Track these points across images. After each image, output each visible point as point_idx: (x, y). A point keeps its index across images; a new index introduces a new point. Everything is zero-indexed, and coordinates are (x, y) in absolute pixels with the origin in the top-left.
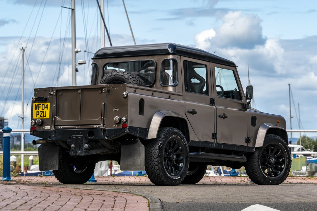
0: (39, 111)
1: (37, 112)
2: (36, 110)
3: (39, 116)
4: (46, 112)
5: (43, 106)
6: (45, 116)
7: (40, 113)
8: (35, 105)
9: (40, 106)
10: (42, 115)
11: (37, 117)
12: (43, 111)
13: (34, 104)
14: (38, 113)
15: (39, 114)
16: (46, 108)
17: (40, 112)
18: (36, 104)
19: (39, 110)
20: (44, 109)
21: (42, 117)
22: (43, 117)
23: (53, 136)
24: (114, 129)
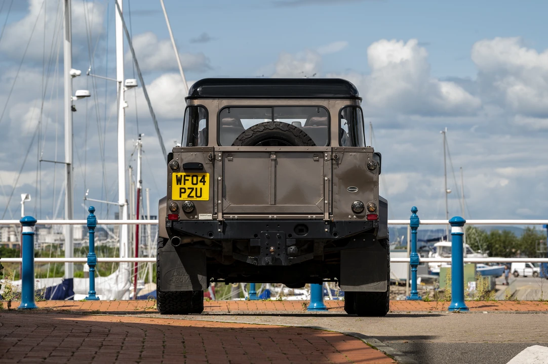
0: (186, 186)
1: (181, 189)
2: (177, 184)
3: (184, 196)
4: (201, 189)
5: (195, 178)
6: (201, 196)
7: (188, 191)
8: (177, 176)
9: (187, 178)
10: (193, 194)
11: (180, 197)
12: (195, 187)
13: (174, 175)
14: (183, 190)
15: (185, 192)
16: (201, 181)
17: (189, 188)
18: (179, 174)
19: (185, 184)
20: (197, 184)
21: (193, 197)
22: (195, 197)
23: (220, 232)
24: (350, 222)
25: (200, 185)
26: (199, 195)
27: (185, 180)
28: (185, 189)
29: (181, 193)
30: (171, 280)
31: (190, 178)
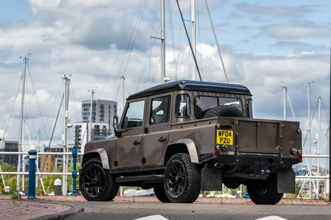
1: (221, 138)
2: (219, 136)
3: (222, 142)
4: (229, 139)
5: (227, 133)
7: (224, 140)
8: (219, 131)
9: (223, 133)
10: (226, 141)
11: (220, 142)
12: (227, 137)
13: (218, 131)
14: (222, 139)
15: (222, 140)
16: (229, 135)
17: (224, 138)
18: (220, 131)
19: (222, 136)
20: (227, 136)
21: (226, 143)
23: (238, 161)
24: (290, 159)
25: (229, 137)
26: (228, 142)
27: (223, 134)
28: (222, 138)
29: (221, 140)
30: (206, 185)
31: (224, 133)
